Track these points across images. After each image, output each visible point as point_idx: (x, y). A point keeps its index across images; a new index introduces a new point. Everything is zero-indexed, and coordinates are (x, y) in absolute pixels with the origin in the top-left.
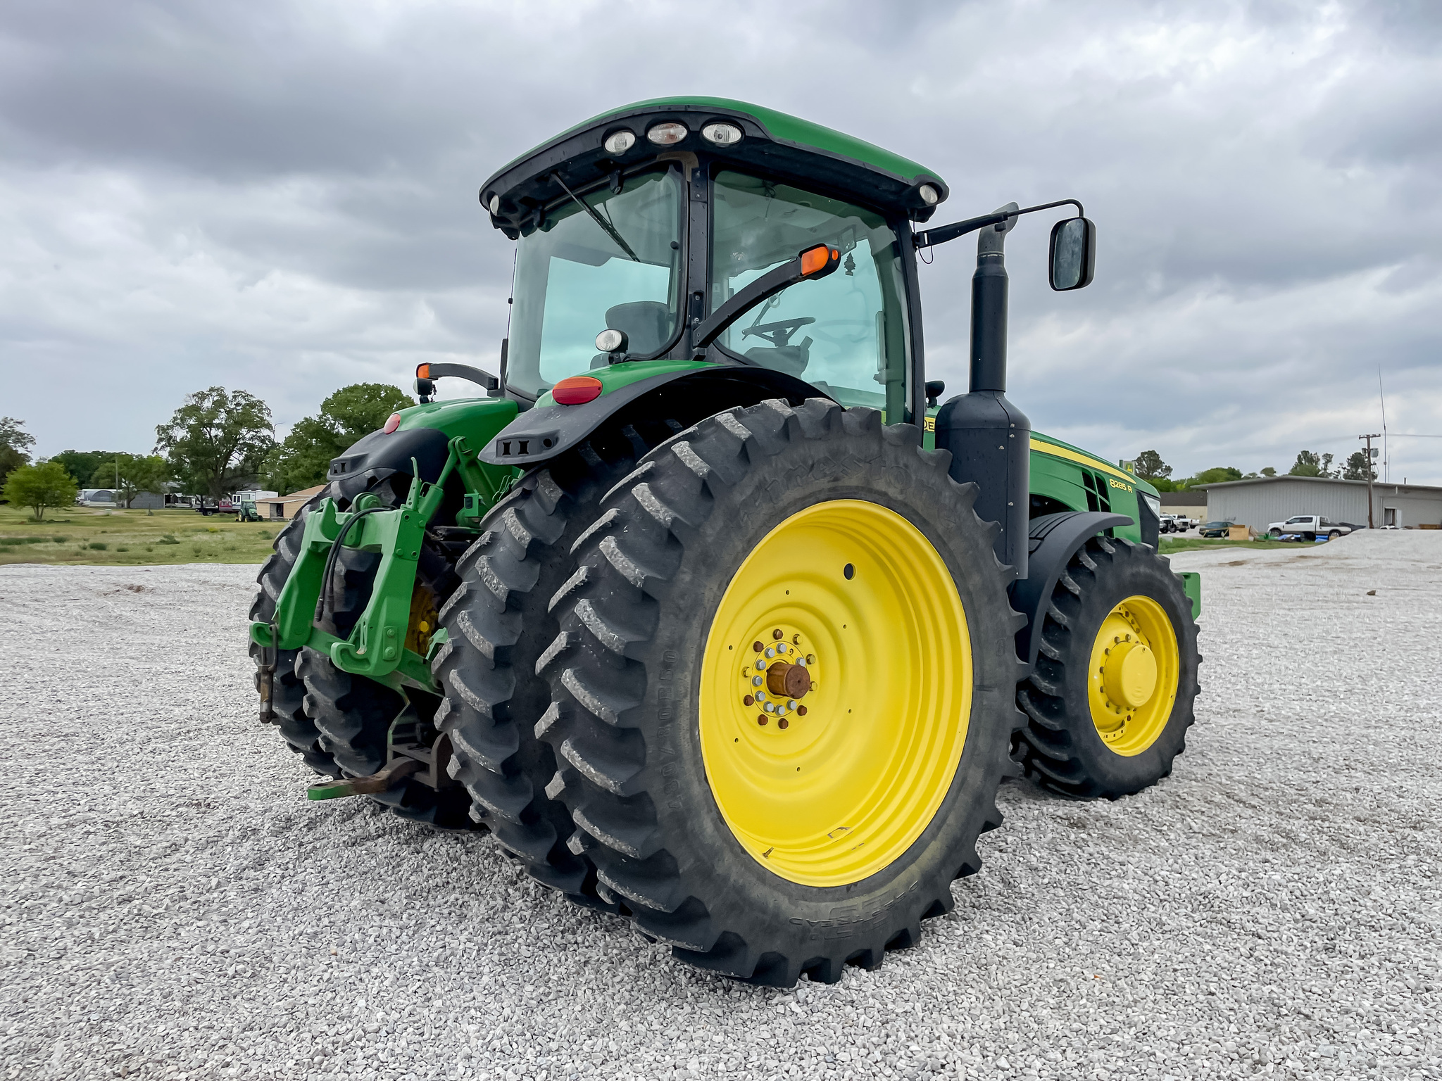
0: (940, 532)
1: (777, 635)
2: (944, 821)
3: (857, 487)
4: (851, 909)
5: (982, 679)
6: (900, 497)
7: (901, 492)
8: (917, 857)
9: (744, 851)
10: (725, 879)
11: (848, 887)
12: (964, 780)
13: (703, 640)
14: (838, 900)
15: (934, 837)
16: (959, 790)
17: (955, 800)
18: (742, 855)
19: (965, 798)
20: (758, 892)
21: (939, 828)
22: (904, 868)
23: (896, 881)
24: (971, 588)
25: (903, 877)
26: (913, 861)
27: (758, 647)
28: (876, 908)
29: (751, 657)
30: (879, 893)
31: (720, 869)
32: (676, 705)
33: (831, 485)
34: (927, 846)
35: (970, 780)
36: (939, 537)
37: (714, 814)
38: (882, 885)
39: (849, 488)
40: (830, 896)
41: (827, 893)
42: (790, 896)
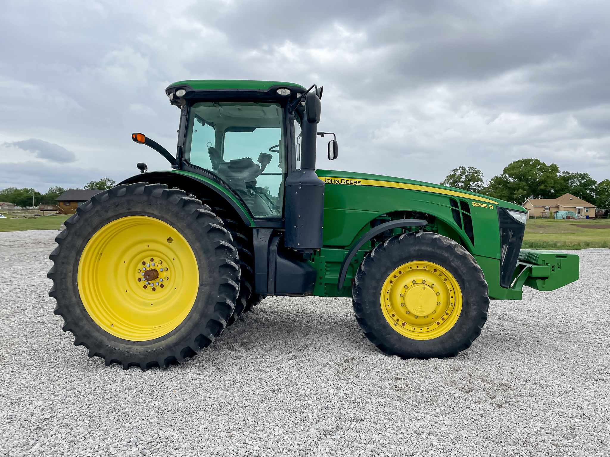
0: (180, 227)
1: (152, 260)
2: (180, 330)
3: (140, 212)
4: (130, 349)
5: (202, 283)
6: (159, 215)
7: (159, 213)
8: (165, 339)
9: (93, 321)
10: (83, 327)
11: (134, 342)
12: (191, 317)
13: (78, 257)
14: (128, 345)
15: (174, 334)
16: (188, 320)
17: (186, 323)
18: (92, 322)
19: (190, 324)
20: (96, 334)
21: (177, 332)
22: (159, 341)
23: (153, 345)
24: (196, 248)
25: (158, 344)
26: (163, 340)
27: (144, 263)
28: (142, 351)
29: (140, 266)
30: (145, 347)
31: (81, 324)
32: (66, 274)
33: (127, 211)
34: (170, 336)
35: (193, 318)
36: (180, 229)
37: (81, 308)
38: (148, 344)
39: (136, 212)
40: (125, 343)
41: (125, 342)
42: (108, 339)
